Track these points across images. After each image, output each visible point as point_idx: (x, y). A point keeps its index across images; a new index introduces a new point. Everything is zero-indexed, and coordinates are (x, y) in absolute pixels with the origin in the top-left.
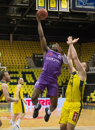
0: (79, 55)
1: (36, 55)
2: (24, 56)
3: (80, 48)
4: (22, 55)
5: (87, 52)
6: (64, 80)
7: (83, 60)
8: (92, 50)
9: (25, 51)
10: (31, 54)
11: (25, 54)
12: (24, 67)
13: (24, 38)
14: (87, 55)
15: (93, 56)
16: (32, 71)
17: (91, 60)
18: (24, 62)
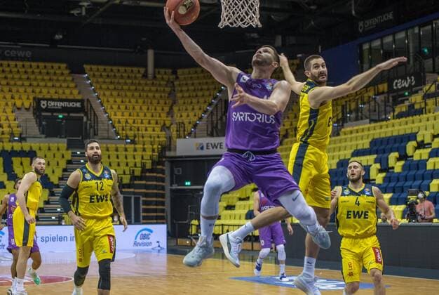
0: (171, 101)
1: (43, 102)
2: (7, 104)
3: (172, 82)
5: (194, 94)
6: (124, 173)
7: (181, 116)
8: (208, 89)
9: (10, 91)
10: (28, 99)
11: (12, 98)
12: (9, 136)
13: (8, 53)
14: (191, 103)
15: (210, 105)
16: (31, 148)
17: (206, 116)
18: (7, 122)
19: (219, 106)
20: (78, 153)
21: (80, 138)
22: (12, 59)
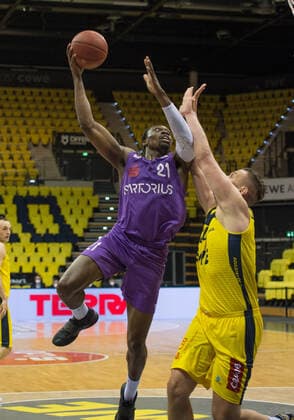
0: (219, 136)
1: (64, 137)
2: (21, 140)
3: (220, 111)
4: (16, 138)
5: (248, 125)
7: (232, 153)
8: (265, 119)
9: (25, 124)
10: (46, 133)
11: (28, 132)
12: (23, 179)
13: (23, 78)
14: (244, 136)
15: (267, 138)
16: (50, 193)
17: (262, 152)
18: (21, 161)
19: (279, 140)
20: (107, 198)
21: (109, 181)
22: (27, 85)
